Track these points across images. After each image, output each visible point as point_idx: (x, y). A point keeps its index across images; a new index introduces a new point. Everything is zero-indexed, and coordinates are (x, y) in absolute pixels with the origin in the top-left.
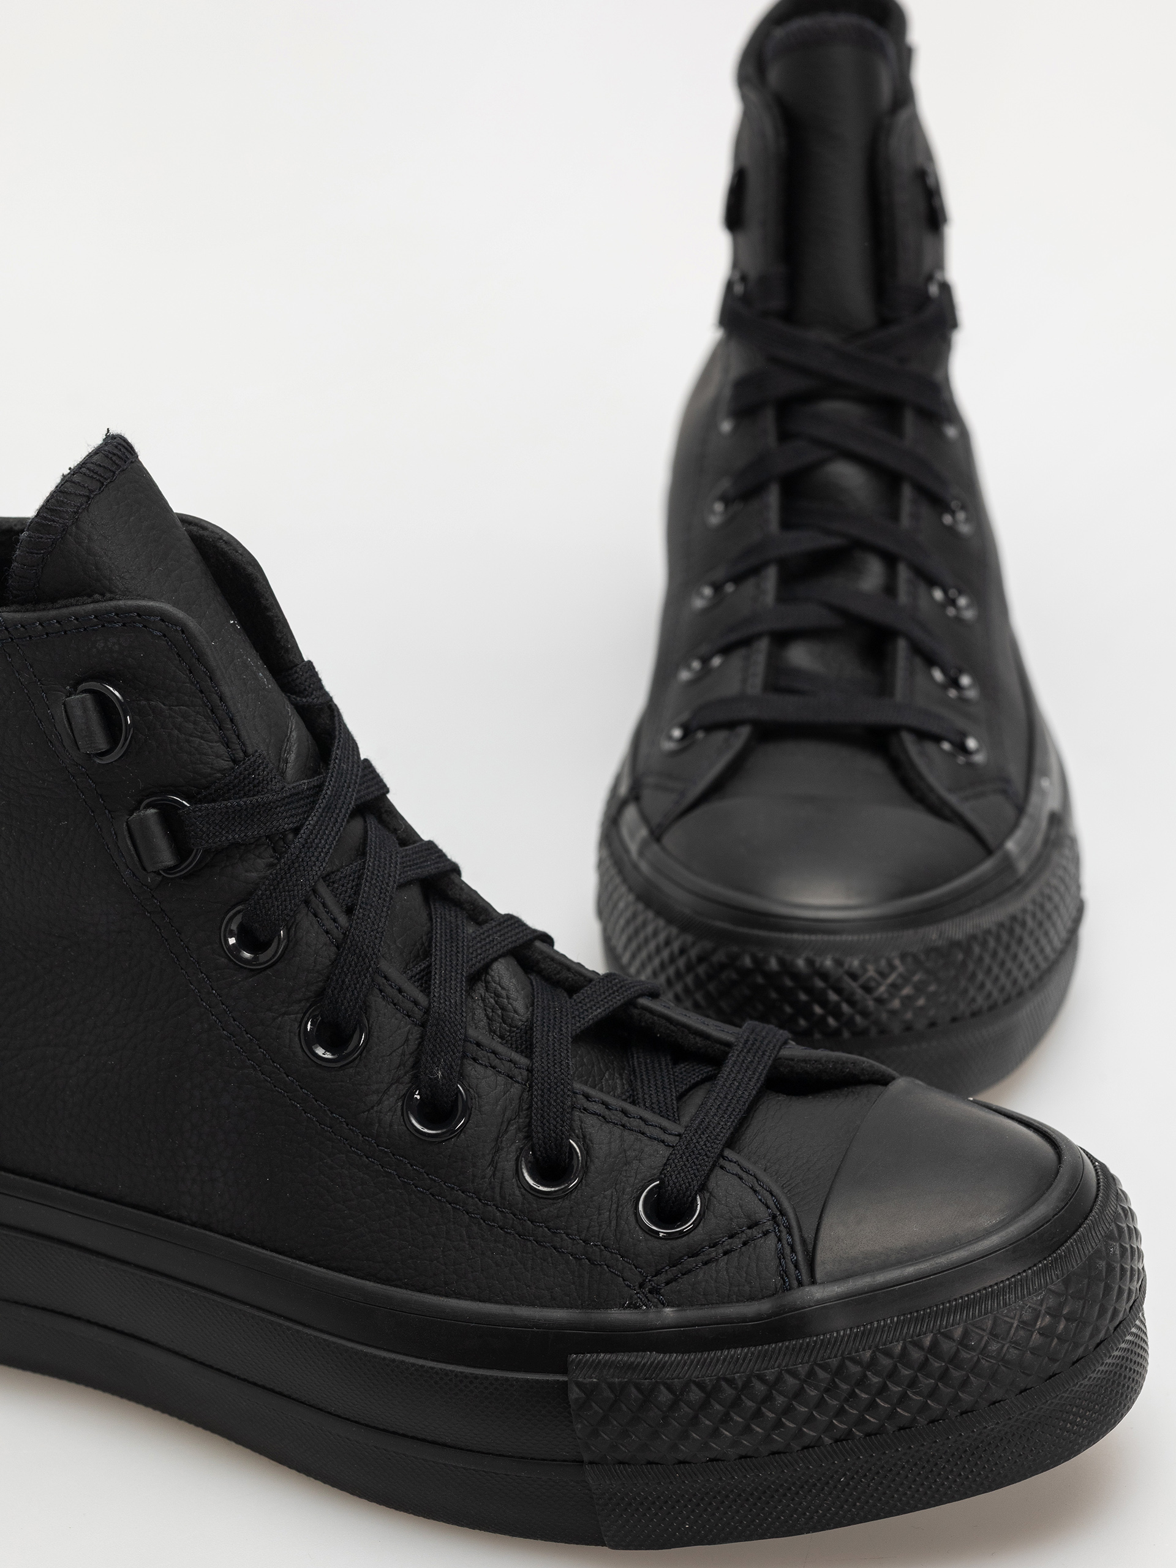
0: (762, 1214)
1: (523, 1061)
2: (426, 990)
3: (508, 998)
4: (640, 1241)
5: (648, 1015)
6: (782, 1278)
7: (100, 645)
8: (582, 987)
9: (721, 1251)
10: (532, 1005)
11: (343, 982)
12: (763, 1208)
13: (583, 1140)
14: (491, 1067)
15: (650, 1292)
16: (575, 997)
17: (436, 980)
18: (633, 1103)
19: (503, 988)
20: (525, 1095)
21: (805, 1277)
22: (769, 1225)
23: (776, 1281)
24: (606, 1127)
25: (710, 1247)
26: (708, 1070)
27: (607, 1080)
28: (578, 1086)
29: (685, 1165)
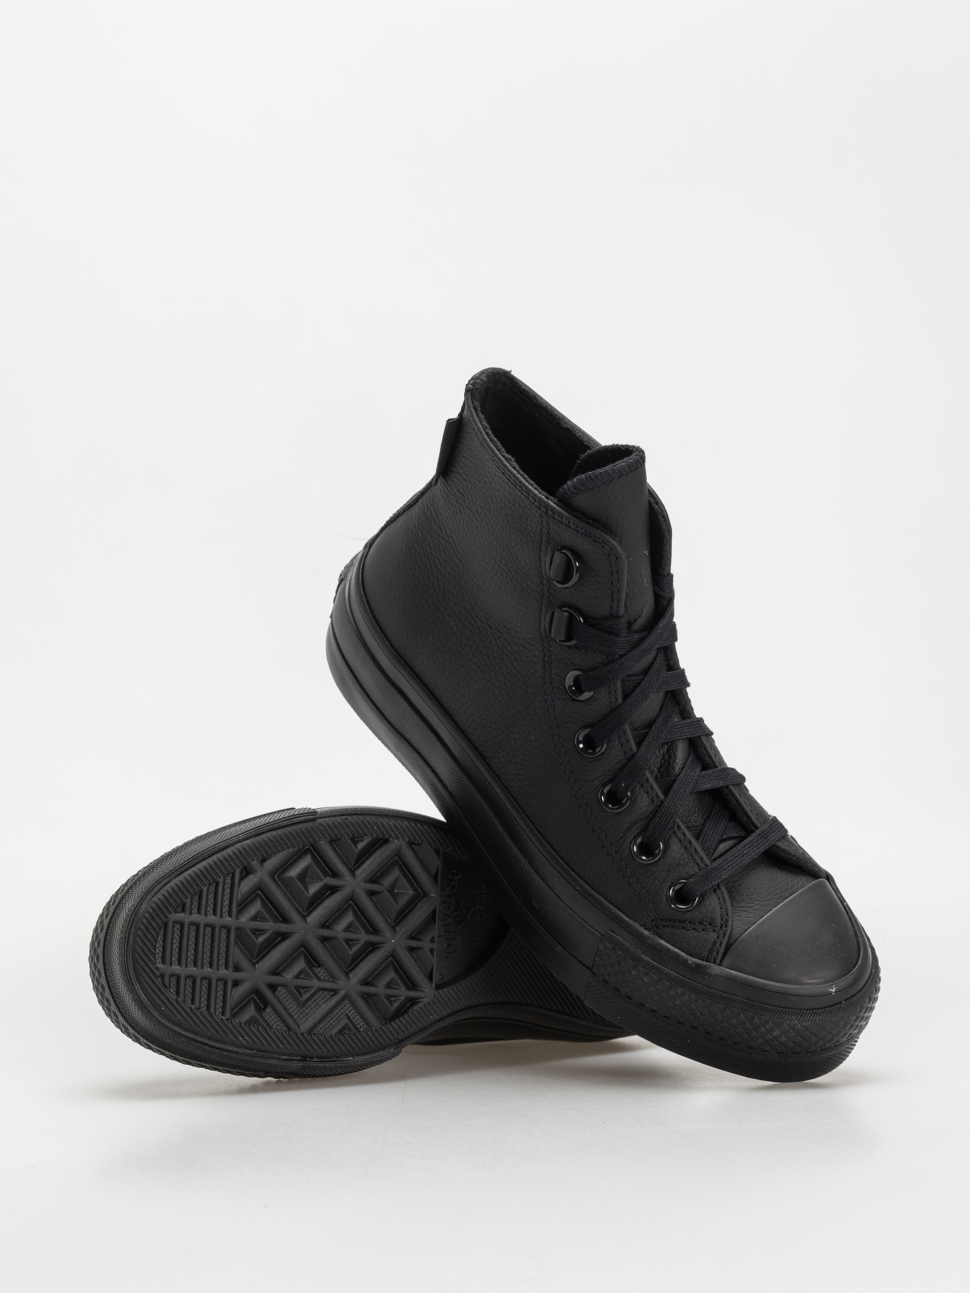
0: (719, 922)
1: (662, 797)
2: (639, 745)
3: (674, 761)
4: (663, 903)
5: (730, 795)
6: (709, 954)
7: (580, 542)
8: (710, 768)
9: (692, 927)
10: (682, 769)
11: (606, 726)
12: (720, 920)
13: (666, 845)
14: (647, 792)
15: (655, 925)
16: (703, 772)
17: (645, 743)
18: (697, 839)
19: (674, 755)
20: (654, 812)
21: (718, 961)
22: (717, 929)
23: (706, 954)
24: (679, 845)
25: (689, 923)
26: (742, 833)
27: (695, 817)
28: (678, 820)
29: (700, 882)
